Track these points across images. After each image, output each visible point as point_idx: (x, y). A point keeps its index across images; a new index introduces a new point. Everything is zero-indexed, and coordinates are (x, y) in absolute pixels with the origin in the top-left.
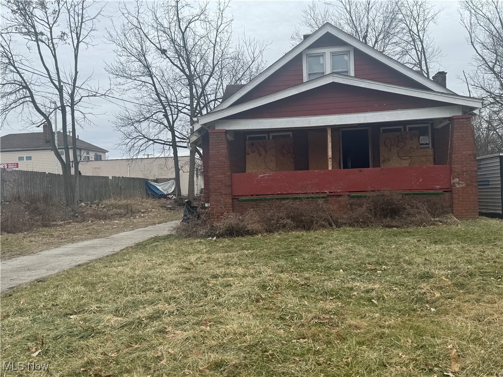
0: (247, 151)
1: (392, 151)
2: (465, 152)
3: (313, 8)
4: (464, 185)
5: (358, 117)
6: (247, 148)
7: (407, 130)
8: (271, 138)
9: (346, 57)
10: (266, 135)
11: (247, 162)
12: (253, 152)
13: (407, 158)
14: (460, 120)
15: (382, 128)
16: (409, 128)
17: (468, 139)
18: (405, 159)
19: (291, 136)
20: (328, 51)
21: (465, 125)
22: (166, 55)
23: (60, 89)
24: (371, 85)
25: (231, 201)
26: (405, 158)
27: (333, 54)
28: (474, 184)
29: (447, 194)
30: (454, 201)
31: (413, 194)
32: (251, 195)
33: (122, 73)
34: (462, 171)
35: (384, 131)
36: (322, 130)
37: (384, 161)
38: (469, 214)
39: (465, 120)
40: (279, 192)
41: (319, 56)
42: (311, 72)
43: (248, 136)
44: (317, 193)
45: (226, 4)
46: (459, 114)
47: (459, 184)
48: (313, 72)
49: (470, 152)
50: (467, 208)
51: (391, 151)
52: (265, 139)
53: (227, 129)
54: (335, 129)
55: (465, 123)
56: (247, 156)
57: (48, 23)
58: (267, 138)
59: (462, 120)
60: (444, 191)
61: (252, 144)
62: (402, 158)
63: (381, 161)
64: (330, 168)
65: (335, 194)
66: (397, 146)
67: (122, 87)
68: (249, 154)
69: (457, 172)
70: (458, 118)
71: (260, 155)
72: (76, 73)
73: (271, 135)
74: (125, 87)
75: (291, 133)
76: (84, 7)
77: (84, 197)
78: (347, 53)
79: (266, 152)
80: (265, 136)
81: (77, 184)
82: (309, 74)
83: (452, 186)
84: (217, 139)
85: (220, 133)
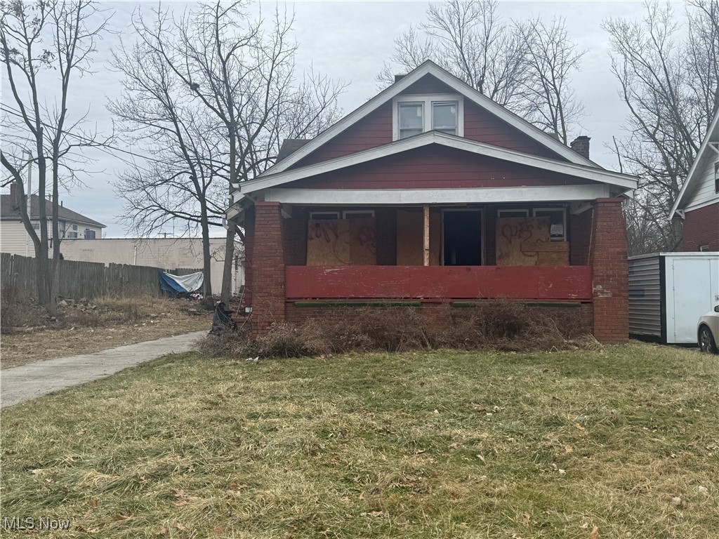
0: (309, 235)
1: (513, 243)
2: (611, 250)
3: (410, 38)
4: (609, 295)
5: (467, 194)
6: (310, 230)
7: (534, 215)
8: (344, 217)
9: (453, 110)
10: (338, 213)
11: (309, 250)
12: (318, 237)
13: (533, 254)
14: (606, 205)
15: (499, 211)
16: (537, 212)
17: (616, 230)
18: (531, 256)
19: (373, 215)
20: (428, 100)
21: (613, 212)
22: (197, 92)
23: (39, 134)
24: (486, 150)
25: (283, 305)
26: (529, 254)
27: (435, 105)
28: (623, 294)
29: (586, 307)
30: (596, 316)
31: (540, 305)
32: (313, 298)
33: (132, 114)
34: (607, 276)
35: (503, 215)
36: (417, 209)
37: (501, 257)
38: (616, 335)
39: (614, 205)
40: (353, 296)
41: (416, 106)
42: (403, 128)
43: (311, 214)
44: (407, 298)
45: (288, 26)
46: (606, 196)
47: (602, 293)
48: (407, 128)
49: (618, 250)
50: (613, 328)
51: (510, 242)
52: (336, 218)
53: (282, 201)
54: (435, 208)
55: (613, 208)
56: (309, 241)
57: (25, 37)
58: (339, 217)
59: (610, 205)
60: (582, 303)
61: (317, 225)
62: (526, 253)
63: (497, 256)
64: (426, 264)
65: (432, 301)
66: (520, 237)
67: (131, 134)
68: (312, 239)
69: (600, 276)
70: (604, 201)
71: (328, 241)
72: (64, 110)
73: (345, 213)
74: (136, 134)
75: (373, 212)
76: (81, 16)
77: (66, 292)
78: (455, 104)
79: (337, 237)
80: (336, 215)
81: (57, 273)
82: (401, 131)
83: (593, 295)
84: (267, 215)
85: (271, 208)
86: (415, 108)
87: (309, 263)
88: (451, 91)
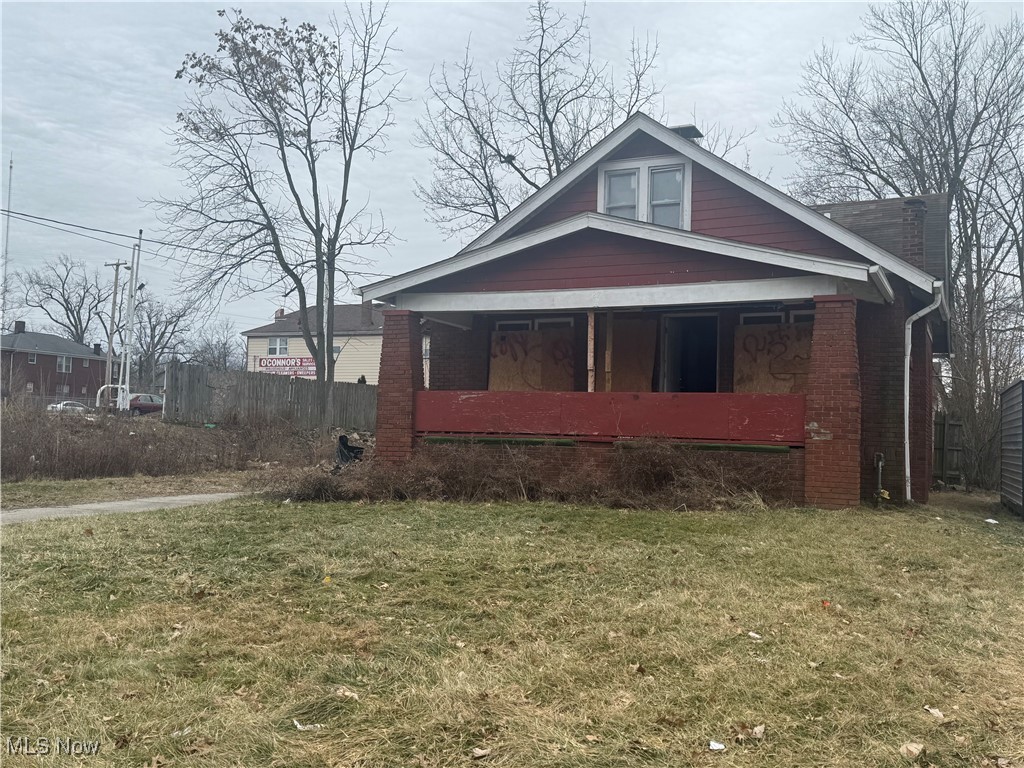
0: (492, 351)
1: (759, 361)
2: (833, 370)
4: (829, 437)
5: (638, 295)
6: (493, 344)
7: (792, 320)
8: (536, 328)
9: (679, 176)
10: (530, 322)
11: (492, 371)
12: (502, 353)
13: (788, 376)
14: (827, 305)
15: (742, 316)
16: (796, 316)
17: (841, 343)
18: (784, 380)
19: (572, 325)
20: (643, 166)
21: (838, 316)
22: (513, 166)
23: (318, 233)
25: (410, 440)
26: (783, 376)
27: (653, 172)
28: (850, 436)
29: (797, 453)
30: (808, 467)
32: (446, 432)
33: (441, 198)
34: (826, 409)
35: (747, 321)
37: (741, 381)
38: (836, 496)
39: (839, 305)
40: (492, 430)
41: (630, 174)
42: (611, 205)
43: (498, 323)
44: (557, 435)
46: (831, 291)
47: (818, 433)
48: (615, 205)
49: (844, 370)
50: (833, 485)
51: (755, 360)
52: (527, 329)
55: (837, 310)
56: (492, 359)
57: (306, 116)
58: (530, 327)
59: (833, 305)
60: (791, 447)
61: (503, 338)
62: (777, 376)
63: (735, 380)
64: (590, 389)
65: (586, 439)
66: (769, 351)
67: (448, 225)
68: (495, 356)
69: (815, 409)
70: (825, 300)
71: (516, 360)
72: (344, 202)
73: (537, 321)
74: (454, 224)
75: (571, 320)
76: (365, 84)
78: (681, 168)
79: (526, 354)
83: (806, 435)
84: (395, 327)
85: (400, 318)
86: (626, 177)
87: (490, 387)
88: (669, 151)
